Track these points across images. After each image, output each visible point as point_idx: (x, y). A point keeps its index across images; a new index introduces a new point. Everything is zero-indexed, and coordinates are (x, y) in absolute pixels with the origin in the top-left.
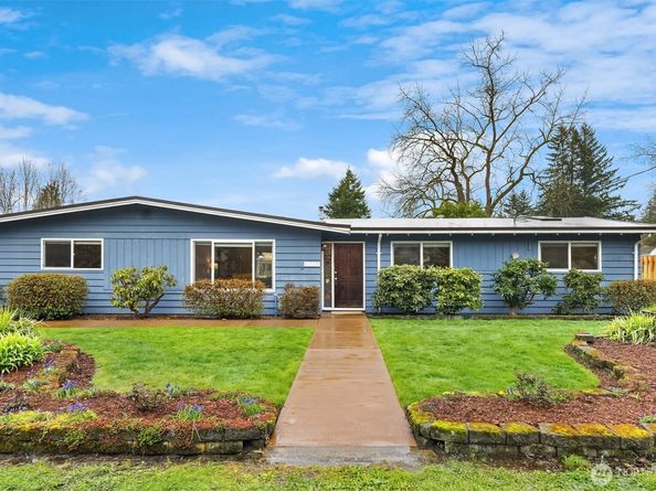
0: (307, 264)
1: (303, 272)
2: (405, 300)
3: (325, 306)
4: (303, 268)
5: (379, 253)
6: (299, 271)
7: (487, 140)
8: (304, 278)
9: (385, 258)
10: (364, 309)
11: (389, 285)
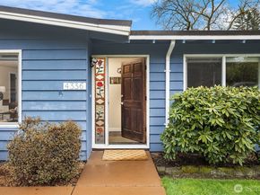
0: (67, 86)
1: (60, 97)
2: (221, 145)
3: (97, 141)
4: (60, 91)
5: (168, 70)
6: (56, 96)
7: (209, 11)
8: (64, 106)
9: (177, 77)
10: (147, 146)
11: (195, 121)
